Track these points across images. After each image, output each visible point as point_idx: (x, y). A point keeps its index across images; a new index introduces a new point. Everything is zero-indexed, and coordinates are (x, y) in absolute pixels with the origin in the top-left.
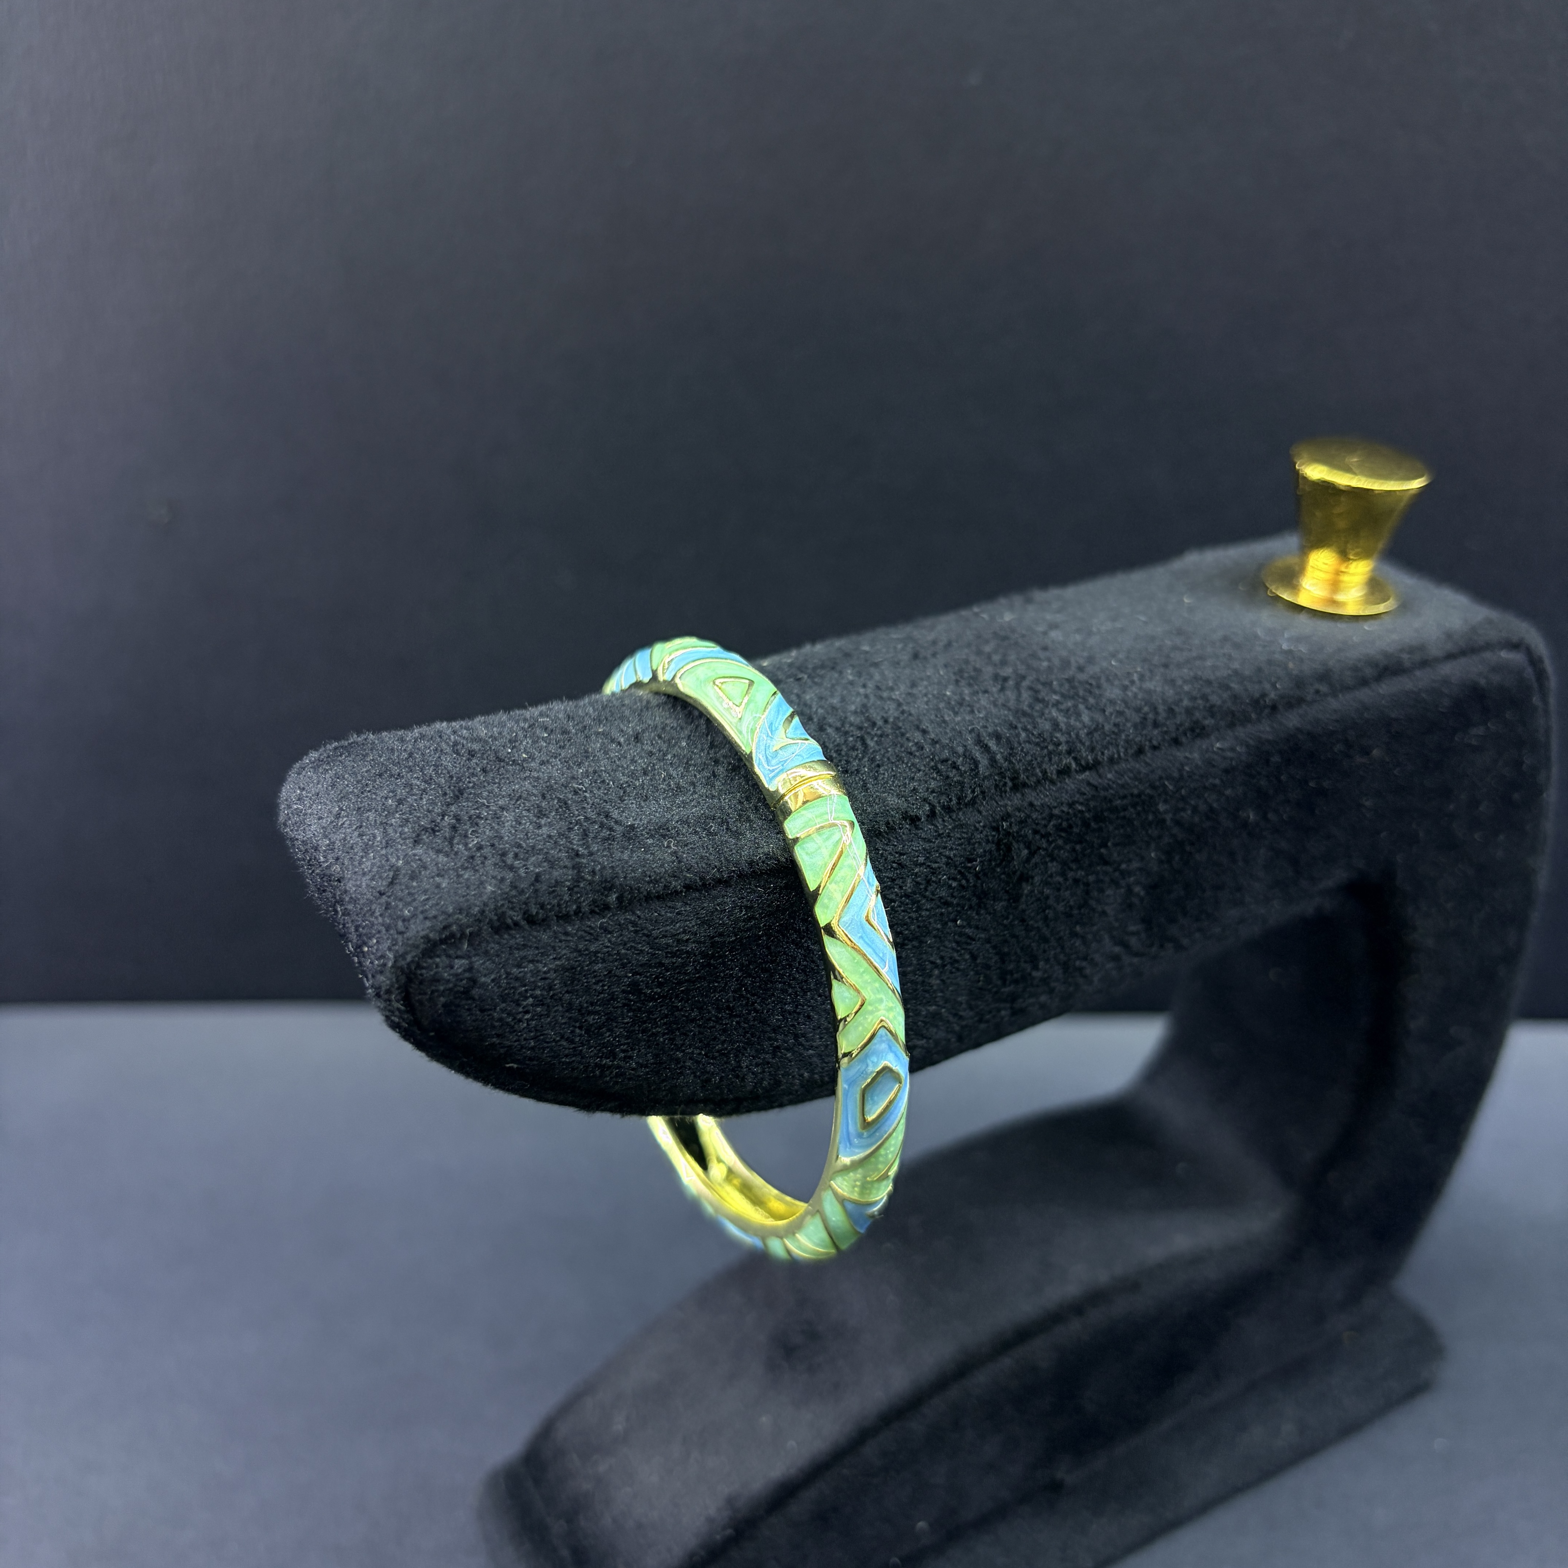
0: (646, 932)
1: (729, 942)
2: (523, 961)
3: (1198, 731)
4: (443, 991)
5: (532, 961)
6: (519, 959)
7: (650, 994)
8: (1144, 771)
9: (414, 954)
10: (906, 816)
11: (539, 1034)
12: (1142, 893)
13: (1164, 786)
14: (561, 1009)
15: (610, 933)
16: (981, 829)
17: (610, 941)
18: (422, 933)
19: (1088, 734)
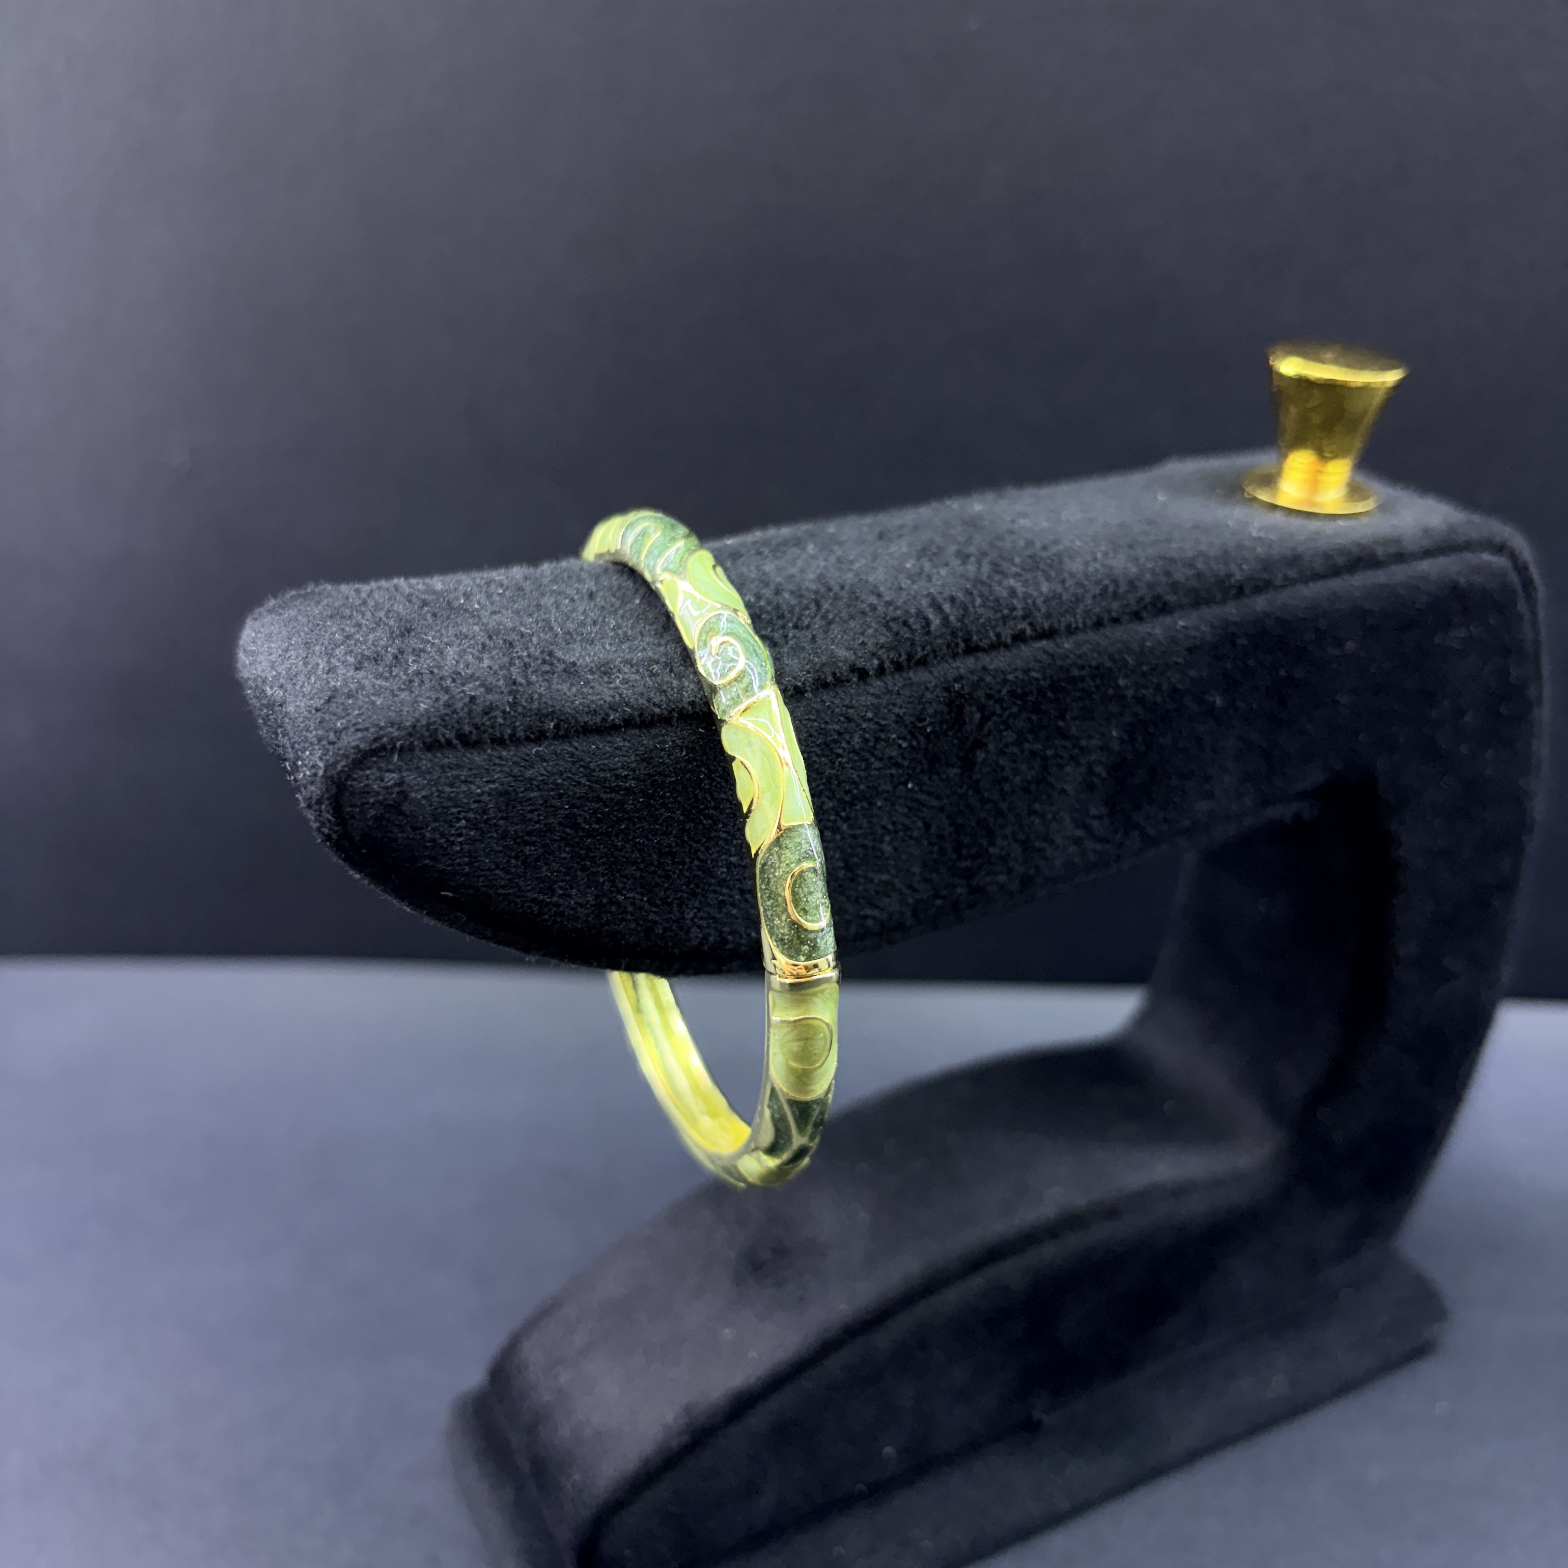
0: (582, 763)
1: (670, 783)
2: (456, 781)
3: (1161, 607)
4: (373, 804)
5: (465, 782)
6: (451, 778)
7: (588, 829)
8: (1104, 643)
9: (343, 763)
10: (853, 669)
11: (473, 860)
12: (1104, 774)
13: (1125, 660)
14: (495, 835)
15: (546, 761)
16: (931, 689)
17: (545, 769)
18: (354, 744)
19: (1044, 602)
